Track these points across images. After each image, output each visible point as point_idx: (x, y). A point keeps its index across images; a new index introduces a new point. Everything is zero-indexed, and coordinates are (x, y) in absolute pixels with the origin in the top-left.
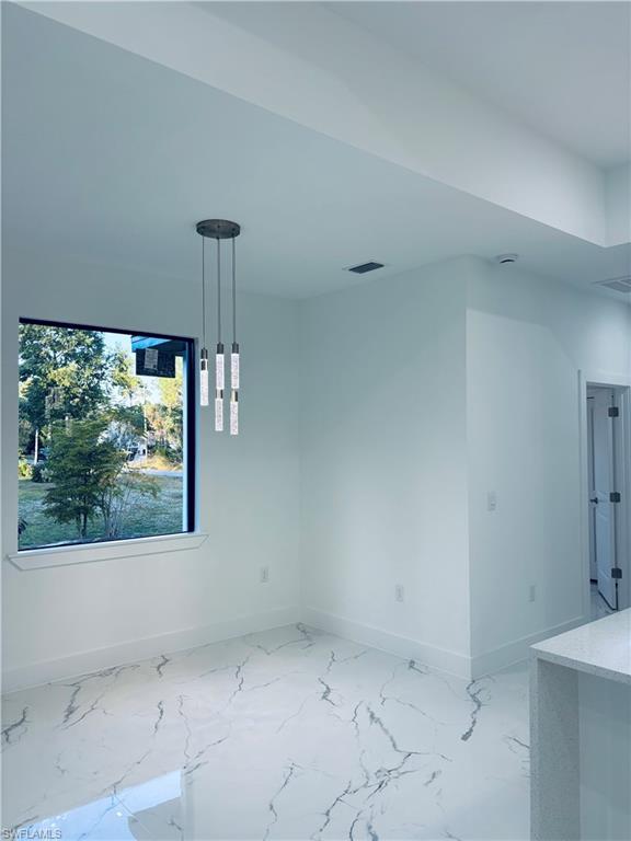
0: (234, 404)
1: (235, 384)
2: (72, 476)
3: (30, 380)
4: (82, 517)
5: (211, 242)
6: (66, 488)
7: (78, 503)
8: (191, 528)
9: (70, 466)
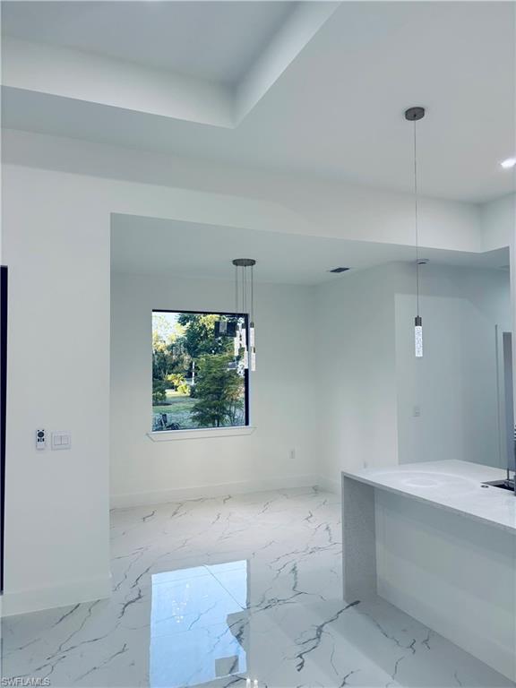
0: (253, 353)
1: (252, 343)
2: (209, 393)
3: (188, 324)
4: (216, 422)
5: (240, 268)
6: (205, 402)
7: (214, 412)
8: (247, 424)
9: (207, 386)
